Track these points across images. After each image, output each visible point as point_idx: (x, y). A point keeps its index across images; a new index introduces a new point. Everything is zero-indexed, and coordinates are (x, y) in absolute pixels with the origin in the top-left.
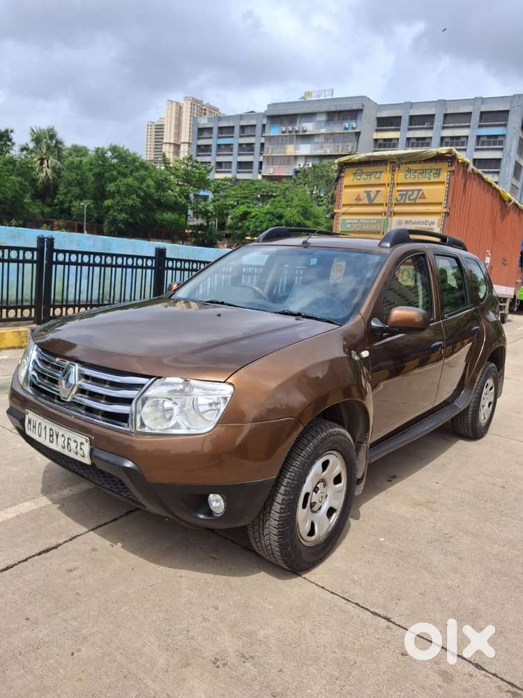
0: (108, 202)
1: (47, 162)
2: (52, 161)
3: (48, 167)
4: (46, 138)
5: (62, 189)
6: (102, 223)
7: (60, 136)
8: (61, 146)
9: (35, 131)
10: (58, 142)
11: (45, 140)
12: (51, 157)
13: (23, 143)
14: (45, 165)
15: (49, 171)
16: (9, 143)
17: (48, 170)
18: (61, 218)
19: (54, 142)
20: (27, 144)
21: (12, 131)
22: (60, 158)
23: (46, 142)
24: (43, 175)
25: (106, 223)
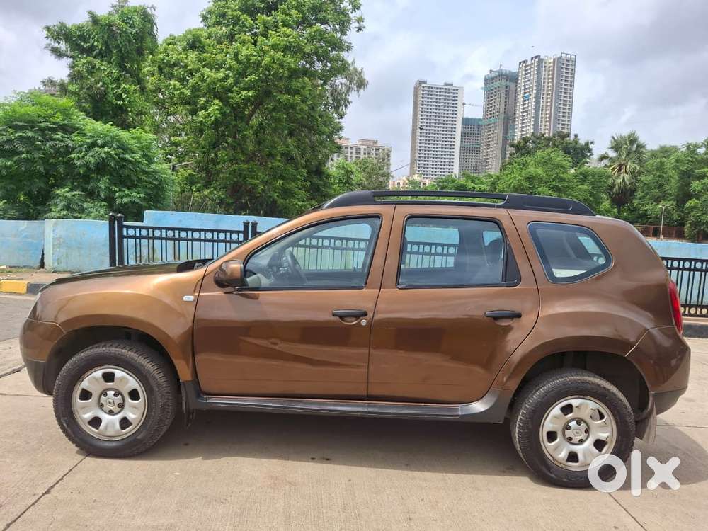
0: (692, 202)
1: (626, 167)
2: (631, 166)
3: (626, 172)
4: (626, 144)
5: (639, 194)
6: (684, 226)
7: (642, 140)
8: (641, 150)
9: (616, 138)
10: (641, 146)
11: (625, 146)
12: (629, 163)
13: (603, 153)
14: (623, 171)
15: (627, 177)
16: (589, 154)
17: (626, 175)
18: (637, 222)
19: (635, 146)
20: (606, 153)
21: (592, 143)
22: (641, 162)
23: (626, 148)
24: (619, 181)
25: (687, 226)
